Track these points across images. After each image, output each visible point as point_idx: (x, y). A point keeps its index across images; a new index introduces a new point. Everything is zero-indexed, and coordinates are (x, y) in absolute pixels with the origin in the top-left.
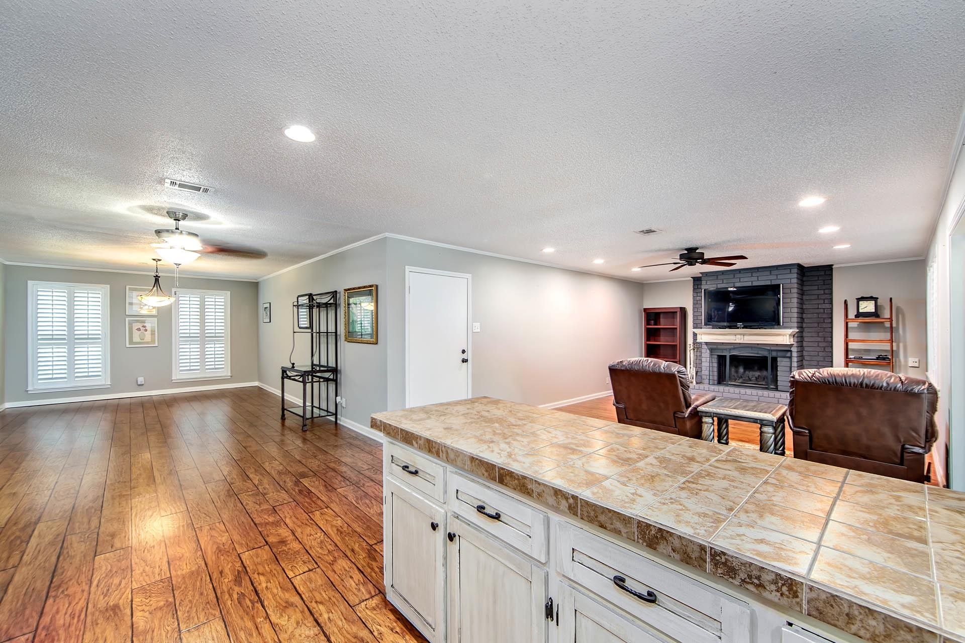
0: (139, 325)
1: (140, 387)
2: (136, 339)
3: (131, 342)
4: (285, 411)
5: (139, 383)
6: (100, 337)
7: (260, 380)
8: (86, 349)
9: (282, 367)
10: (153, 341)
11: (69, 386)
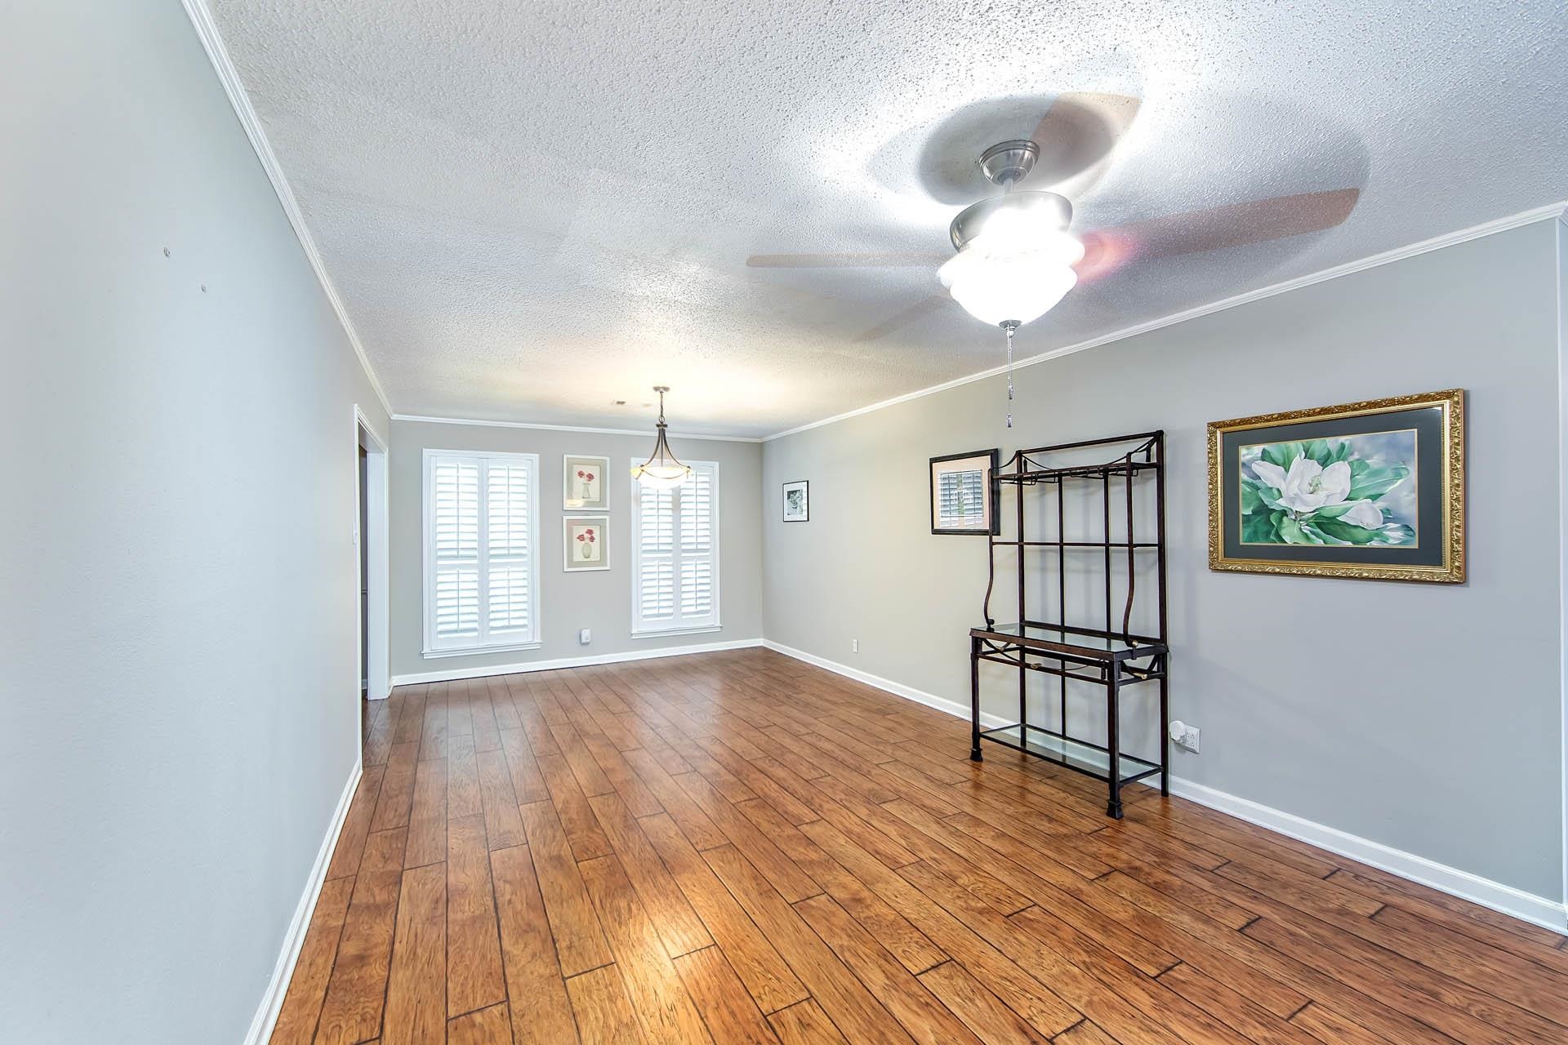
0: (582, 530)
1: (584, 647)
2: (578, 557)
3: (571, 563)
4: (982, 739)
5: (584, 641)
6: (524, 552)
7: (768, 635)
8: (505, 576)
9: (973, 630)
10: (602, 561)
11: (481, 645)
